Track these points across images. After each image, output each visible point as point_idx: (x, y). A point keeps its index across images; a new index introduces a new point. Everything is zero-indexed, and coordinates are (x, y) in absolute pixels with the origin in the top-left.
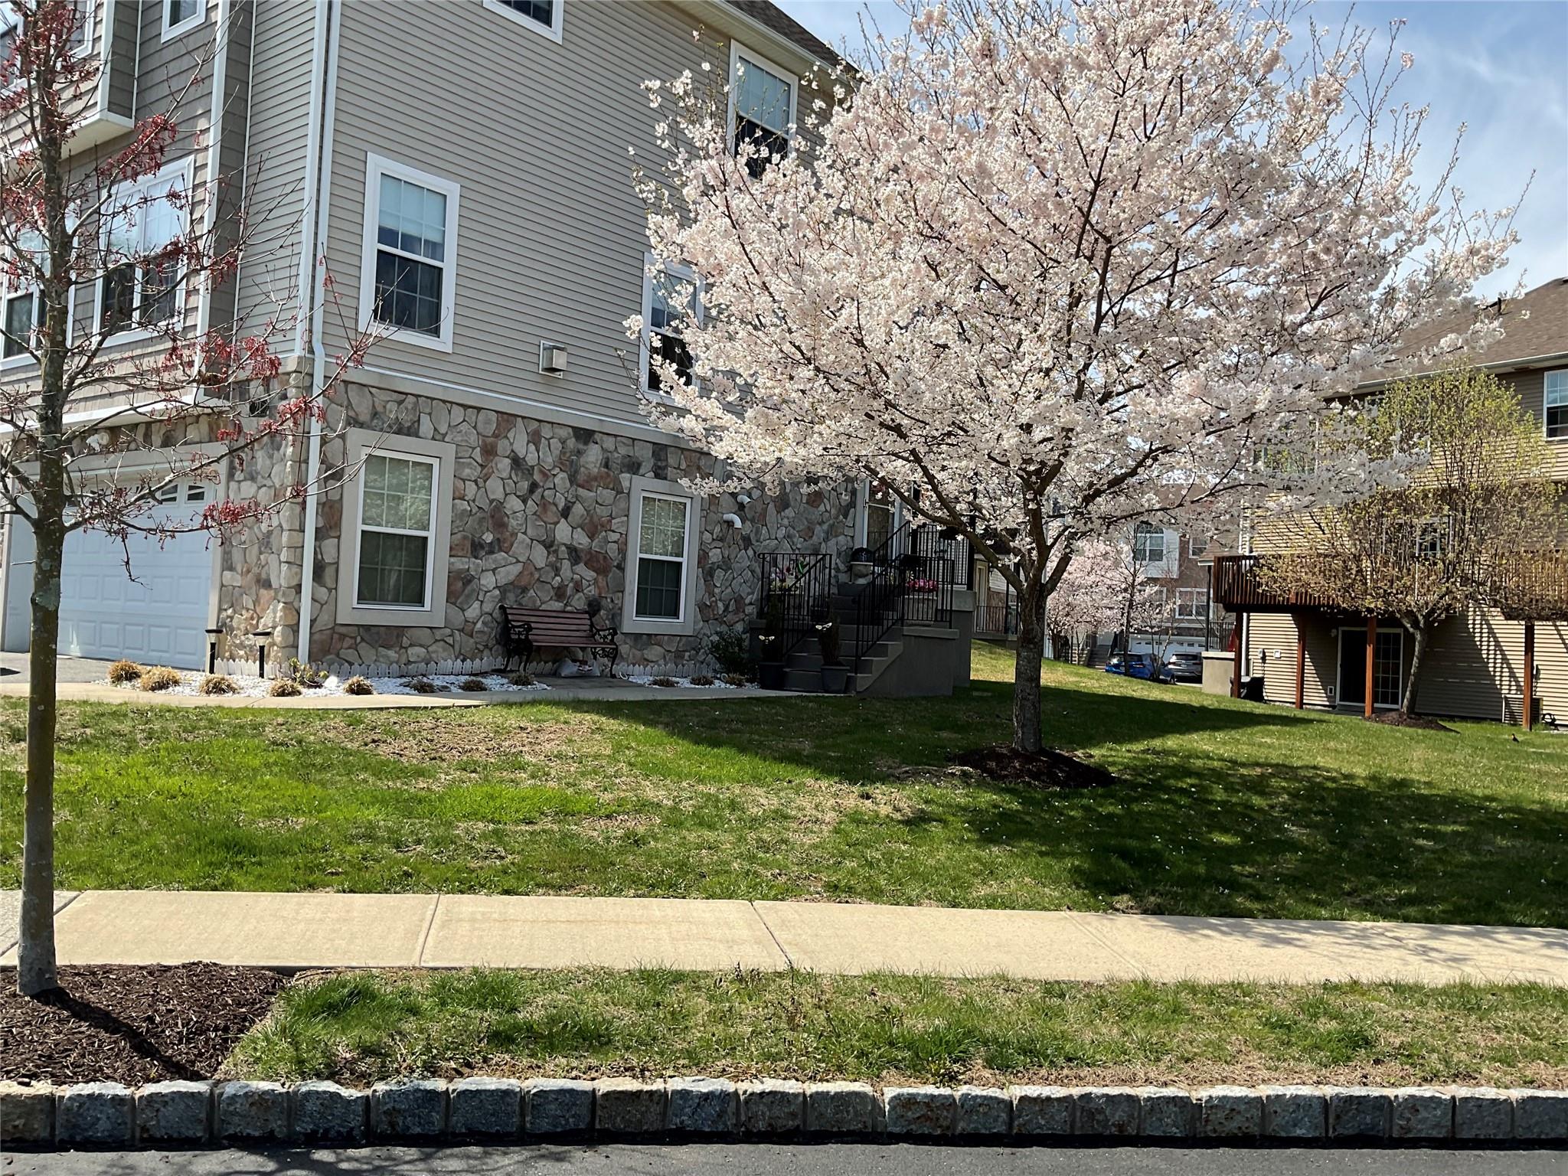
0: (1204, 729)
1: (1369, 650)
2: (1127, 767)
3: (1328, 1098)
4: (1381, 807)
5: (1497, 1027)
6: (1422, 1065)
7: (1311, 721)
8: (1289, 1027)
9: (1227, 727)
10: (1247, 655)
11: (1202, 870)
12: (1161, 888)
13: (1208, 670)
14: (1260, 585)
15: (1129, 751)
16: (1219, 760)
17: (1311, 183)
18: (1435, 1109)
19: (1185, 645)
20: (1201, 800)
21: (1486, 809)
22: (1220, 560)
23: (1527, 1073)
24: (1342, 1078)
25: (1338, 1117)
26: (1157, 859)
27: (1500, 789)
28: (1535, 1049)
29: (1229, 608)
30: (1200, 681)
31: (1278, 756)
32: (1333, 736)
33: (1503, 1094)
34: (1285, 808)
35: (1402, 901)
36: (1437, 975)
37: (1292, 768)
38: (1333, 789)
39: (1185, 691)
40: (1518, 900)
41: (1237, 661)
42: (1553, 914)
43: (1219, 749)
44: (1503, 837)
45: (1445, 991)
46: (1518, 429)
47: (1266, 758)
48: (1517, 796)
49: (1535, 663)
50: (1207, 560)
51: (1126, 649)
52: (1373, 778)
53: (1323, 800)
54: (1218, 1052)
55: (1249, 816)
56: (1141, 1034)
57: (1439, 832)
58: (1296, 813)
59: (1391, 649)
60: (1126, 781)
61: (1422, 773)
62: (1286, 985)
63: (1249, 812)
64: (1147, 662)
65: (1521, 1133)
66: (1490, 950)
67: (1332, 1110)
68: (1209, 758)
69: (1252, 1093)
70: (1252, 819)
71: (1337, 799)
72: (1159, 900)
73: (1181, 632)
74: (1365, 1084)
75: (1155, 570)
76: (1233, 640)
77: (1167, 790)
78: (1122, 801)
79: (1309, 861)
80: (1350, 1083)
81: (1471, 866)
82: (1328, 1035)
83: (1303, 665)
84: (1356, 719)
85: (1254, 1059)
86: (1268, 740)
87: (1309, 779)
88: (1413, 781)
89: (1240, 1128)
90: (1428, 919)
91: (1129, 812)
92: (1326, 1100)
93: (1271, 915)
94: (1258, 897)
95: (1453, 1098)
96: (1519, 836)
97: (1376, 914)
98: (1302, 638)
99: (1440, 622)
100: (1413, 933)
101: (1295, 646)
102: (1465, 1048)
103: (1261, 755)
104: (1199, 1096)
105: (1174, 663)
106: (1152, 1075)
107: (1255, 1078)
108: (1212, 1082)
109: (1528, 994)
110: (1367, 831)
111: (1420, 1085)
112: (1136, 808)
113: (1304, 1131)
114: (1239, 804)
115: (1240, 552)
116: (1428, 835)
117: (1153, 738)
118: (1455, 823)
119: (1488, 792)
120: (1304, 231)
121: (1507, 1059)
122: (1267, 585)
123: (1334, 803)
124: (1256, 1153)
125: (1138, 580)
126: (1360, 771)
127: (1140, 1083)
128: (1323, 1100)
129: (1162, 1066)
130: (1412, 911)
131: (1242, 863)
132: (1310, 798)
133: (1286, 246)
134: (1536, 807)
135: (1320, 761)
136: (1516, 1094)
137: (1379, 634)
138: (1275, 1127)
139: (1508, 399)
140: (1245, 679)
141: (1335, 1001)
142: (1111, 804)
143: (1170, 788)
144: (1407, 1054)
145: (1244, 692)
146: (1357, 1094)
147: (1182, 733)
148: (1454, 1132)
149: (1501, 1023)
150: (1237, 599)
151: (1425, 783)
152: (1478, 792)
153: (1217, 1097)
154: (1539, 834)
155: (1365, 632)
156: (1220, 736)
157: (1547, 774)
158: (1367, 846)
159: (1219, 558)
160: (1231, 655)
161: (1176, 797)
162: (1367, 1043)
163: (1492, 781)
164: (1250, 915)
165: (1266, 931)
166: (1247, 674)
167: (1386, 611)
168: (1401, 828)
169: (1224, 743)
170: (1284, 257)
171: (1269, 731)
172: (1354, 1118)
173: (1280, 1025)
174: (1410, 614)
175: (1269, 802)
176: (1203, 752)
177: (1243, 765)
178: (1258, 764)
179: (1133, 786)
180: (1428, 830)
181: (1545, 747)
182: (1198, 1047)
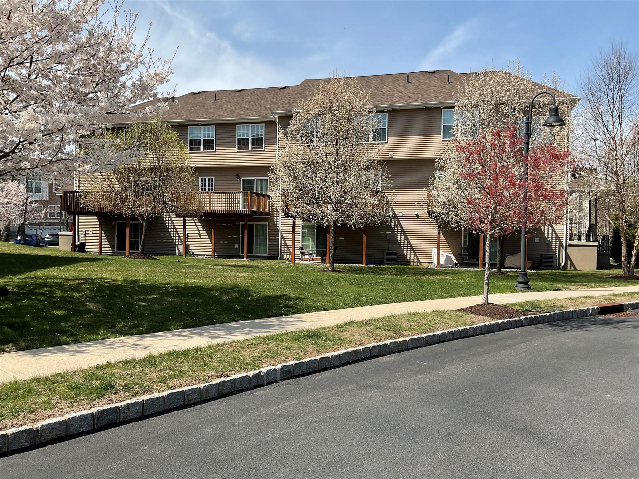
0: (55, 266)
1: (128, 230)
2: (16, 286)
3: (94, 413)
4: (127, 291)
5: (161, 370)
6: (132, 390)
7: (102, 259)
8: (79, 388)
9: (65, 264)
10: (78, 233)
11: (48, 327)
12: (28, 338)
13: (61, 240)
14: (81, 204)
15: (18, 279)
16: (60, 279)
17: (91, 34)
18: (136, 406)
19: (53, 229)
20: (50, 296)
21: (165, 288)
22: (65, 193)
23: (170, 384)
24: (100, 404)
25: (98, 419)
26: (26, 326)
27: (171, 280)
28: (174, 375)
29: (70, 213)
30: (57, 245)
31: (87, 275)
32: (110, 265)
33: (160, 395)
34: (87, 296)
35: (131, 328)
36: (140, 354)
37: (92, 279)
38: (108, 286)
39: (50, 250)
40: (173, 320)
41: (74, 236)
42: (185, 324)
43: (61, 274)
44: (171, 298)
45: (143, 360)
46: (179, 146)
47: (82, 276)
48: (177, 282)
49: (187, 233)
50: (60, 193)
51: (24, 232)
52: (125, 280)
53: (103, 291)
54: (48, 405)
55: (71, 301)
56: (10, 405)
57: (148, 298)
58: (91, 298)
59: (135, 229)
60: (15, 292)
61: (143, 276)
62: (80, 370)
63: (72, 300)
64: (34, 238)
65: (167, 407)
66: (162, 341)
67: (96, 417)
68: (56, 278)
69: (61, 419)
70: (72, 302)
71: (109, 290)
72: (27, 344)
73: (50, 224)
74: (109, 404)
75: (37, 196)
76: (72, 227)
77: (35, 294)
78: (12, 302)
79: (95, 317)
80: (104, 405)
81: (158, 310)
82: (96, 387)
83: (102, 237)
84: (121, 257)
85: (64, 404)
86: (83, 269)
87: (98, 283)
88: (139, 280)
89: (56, 435)
90: (141, 333)
91: (15, 306)
92: (93, 414)
93: (76, 342)
94: (72, 335)
95: (143, 401)
96: (176, 297)
97: (121, 334)
98: (101, 225)
99: (153, 218)
100: (133, 339)
101: (98, 229)
102: (149, 380)
103: (79, 275)
104: (37, 427)
105: (47, 238)
106: (15, 423)
107: (63, 412)
108: (44, 419)
109: (173, 355)
110: (119, 301)
111: (131, 399)
112: (19, 304)
113: (84, 429)
114: (67, 297)
115: (74, 189)
116: (144, 300)
117: (31, 271)
118: (154, 294)
119: (167, 281)
120: (89, 53)
121: (163, 381)
122: (84, 204)
123: (108, 292)
124: (63, 444)
125: (29, 201)
126: (120, 278)
127: (9, 428)
128: (92, 415)
129: (20, 417)
130: (134, 331)
131: (66, 322)
132: (98, 291)
133: (82, 59)
134: (183, 285)
135: (104, 275)
136: (165, 393)
137: (131, 224)
138: (72, 431)
139: (175, 135)
140: (77, 243)
141: (100, 373)
142: (7, 304)
143: (36, 293)
144: (127, 388)
145: (77, 249)
146: (106, 408)
147: (45, 268)
148: (143, 413)
149: (162, 368)
150: (73, 210)
151: (144, 280)
152: (164, 282)
153: (45, 425)
154: (183, 295)
155: (126, 223)
156: (62, 268)
157: (188, 273)
158: (119, 308)
159: (65, 192)
160: (71, 233)
161: (39, 297)
162: (112, 387)
163: (169, 277)
164: (67, 343)
165: (75, 349)
166: (79, 241)
167: (132, 215)
168: (133, 299)
169: (63, 271)
170: (82, 64)
171: (83, 264)
172: (105, 418)
173: (76, 387)
174: (141, 215)
175: (81, 294)
176: (54, 276)
177: (70, 280)
178: (77, 279)
179: (19, 294)
180: (143, 298)
181: (188, 263)
182: (39, 405)
